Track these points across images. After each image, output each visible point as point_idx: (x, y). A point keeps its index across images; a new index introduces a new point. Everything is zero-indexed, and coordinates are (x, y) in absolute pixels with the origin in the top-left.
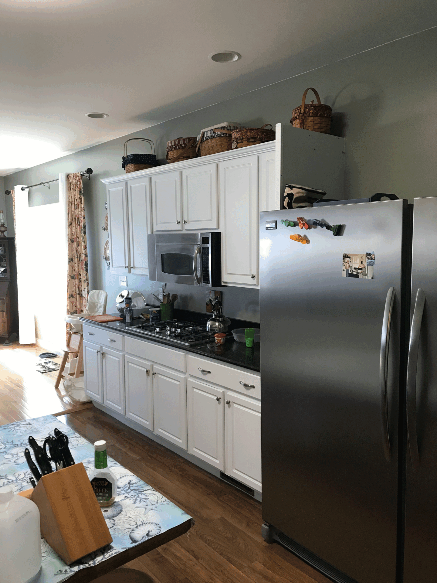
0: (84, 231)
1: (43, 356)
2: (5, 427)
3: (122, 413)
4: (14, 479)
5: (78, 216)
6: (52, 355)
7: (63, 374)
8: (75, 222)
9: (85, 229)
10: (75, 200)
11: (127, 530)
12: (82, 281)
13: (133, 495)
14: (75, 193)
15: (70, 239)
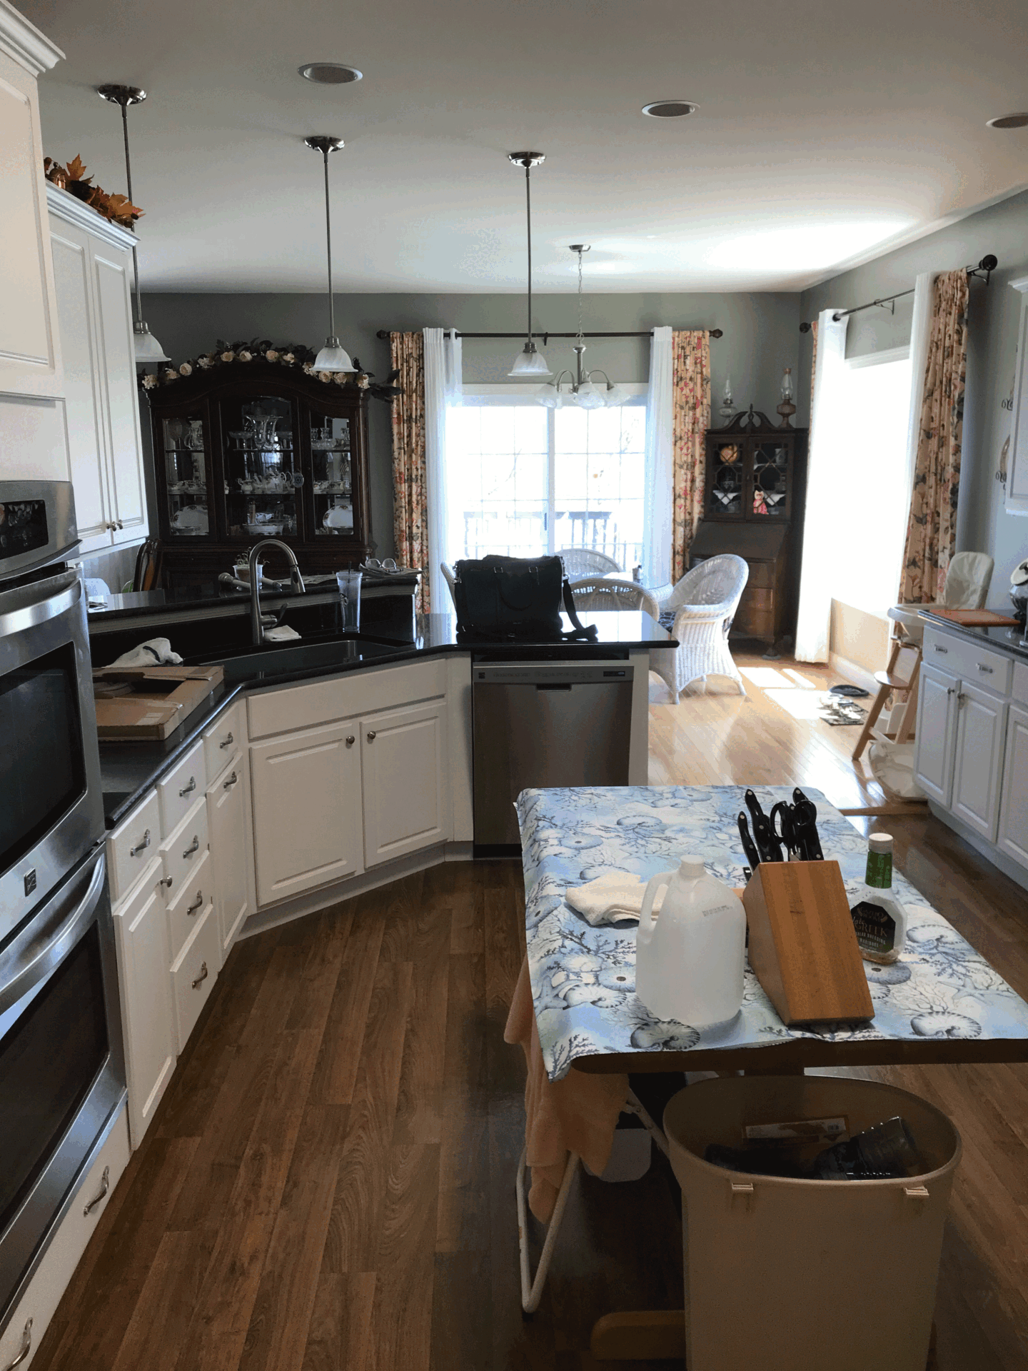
0: (958, 412)
1: (839, 690)
2: (726, 790)
3: (990, 836)
4: (724, 872)
5: (948, 376)
6: (859, 692)
7: (873, 732)
8: (939, 390)
9: (963, 405)
10: (947, 336)
11: (910, 1012)
12: (940, 530)
13: (939, 961)
14: (950, 320)
15: (924, 431)
